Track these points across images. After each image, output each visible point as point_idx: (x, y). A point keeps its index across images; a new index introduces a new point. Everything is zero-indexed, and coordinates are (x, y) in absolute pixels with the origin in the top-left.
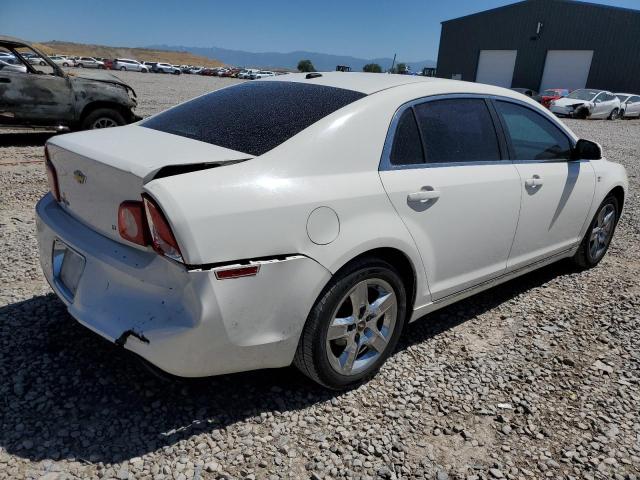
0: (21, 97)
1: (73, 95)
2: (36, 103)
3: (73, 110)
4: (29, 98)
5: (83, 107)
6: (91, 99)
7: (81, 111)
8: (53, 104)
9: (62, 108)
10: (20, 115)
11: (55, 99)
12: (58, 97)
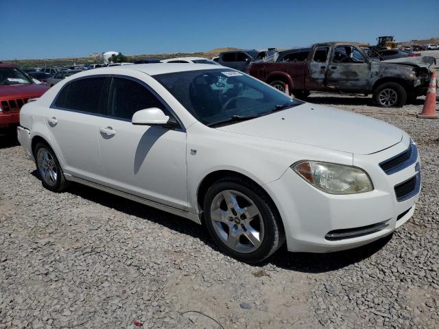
0: (340, 77)
1: (370, 74)
2: (347, 80)
3: (368, 83)
4: (345, 77)
5: (375, 81)
6: (381, 76)
7: (373, 84)
8: (358, 80)
9: (362, 83)
10: (338, 87)
11: (358, 77)
12: (360, 76)
